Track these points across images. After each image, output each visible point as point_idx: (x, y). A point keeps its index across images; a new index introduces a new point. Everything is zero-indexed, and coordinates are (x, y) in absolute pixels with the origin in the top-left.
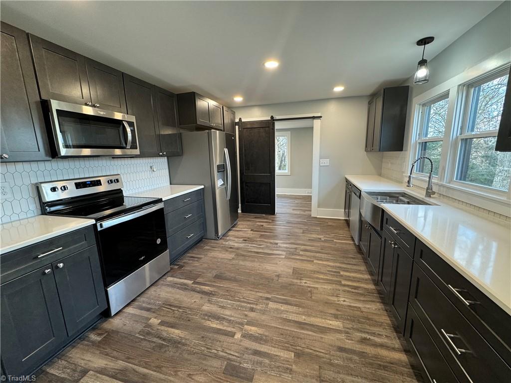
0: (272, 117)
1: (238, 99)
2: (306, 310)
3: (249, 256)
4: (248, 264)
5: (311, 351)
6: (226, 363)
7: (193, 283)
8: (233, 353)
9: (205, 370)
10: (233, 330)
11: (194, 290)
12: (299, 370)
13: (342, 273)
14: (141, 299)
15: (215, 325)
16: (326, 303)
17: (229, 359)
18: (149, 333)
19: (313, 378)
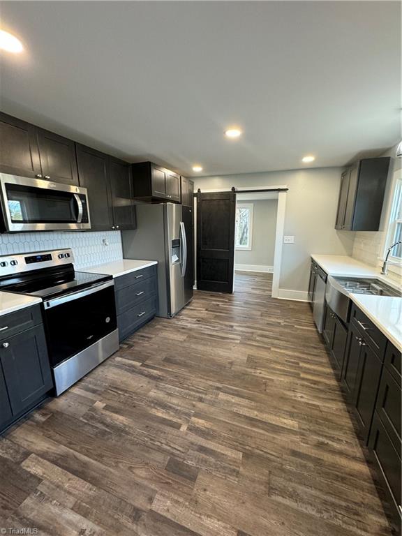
0: (233, 189)
1: (197, 169)
2: (258, 404)
3: (202, 339)
4: (201, 348)
5: (261, 453)
6: (169, 457)
7: (141, 366)
8: (178, 448)
9: (147, 464)
10: (179, 421)
11: (142, 374)
12: (247, 474)
13: (301, 364)
14: (88, 379)
15: (160, 413)
16: (282, 398)
17: (172, 454)
18: (92, 418)
19: (262, 484)
